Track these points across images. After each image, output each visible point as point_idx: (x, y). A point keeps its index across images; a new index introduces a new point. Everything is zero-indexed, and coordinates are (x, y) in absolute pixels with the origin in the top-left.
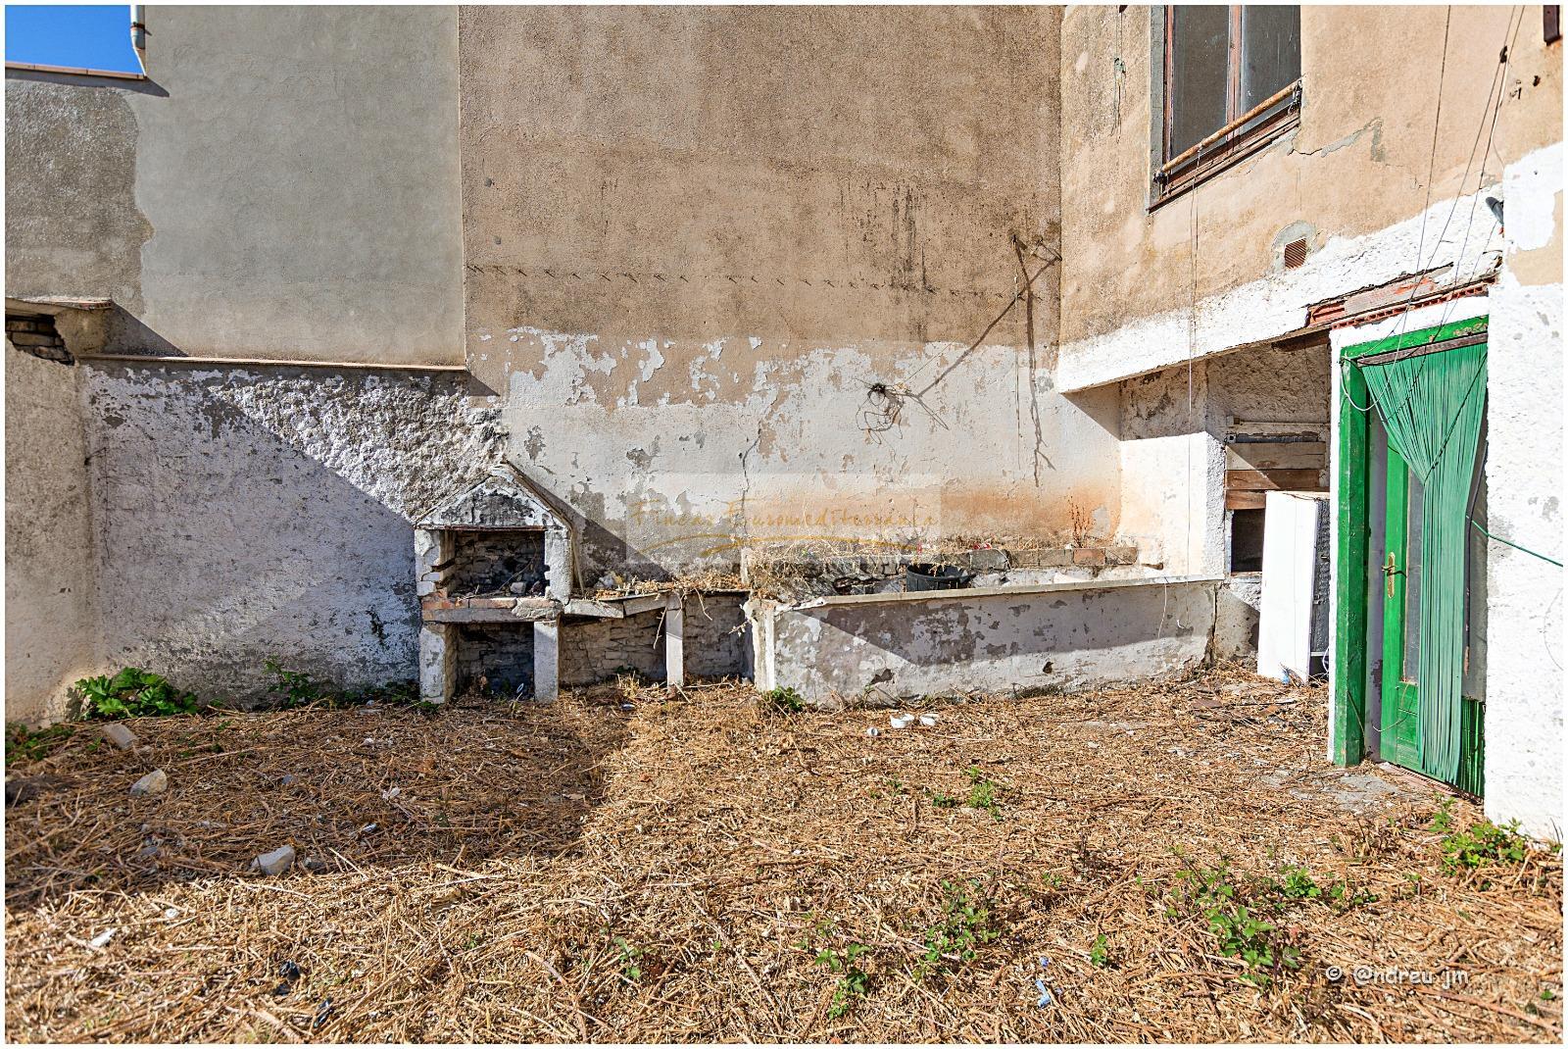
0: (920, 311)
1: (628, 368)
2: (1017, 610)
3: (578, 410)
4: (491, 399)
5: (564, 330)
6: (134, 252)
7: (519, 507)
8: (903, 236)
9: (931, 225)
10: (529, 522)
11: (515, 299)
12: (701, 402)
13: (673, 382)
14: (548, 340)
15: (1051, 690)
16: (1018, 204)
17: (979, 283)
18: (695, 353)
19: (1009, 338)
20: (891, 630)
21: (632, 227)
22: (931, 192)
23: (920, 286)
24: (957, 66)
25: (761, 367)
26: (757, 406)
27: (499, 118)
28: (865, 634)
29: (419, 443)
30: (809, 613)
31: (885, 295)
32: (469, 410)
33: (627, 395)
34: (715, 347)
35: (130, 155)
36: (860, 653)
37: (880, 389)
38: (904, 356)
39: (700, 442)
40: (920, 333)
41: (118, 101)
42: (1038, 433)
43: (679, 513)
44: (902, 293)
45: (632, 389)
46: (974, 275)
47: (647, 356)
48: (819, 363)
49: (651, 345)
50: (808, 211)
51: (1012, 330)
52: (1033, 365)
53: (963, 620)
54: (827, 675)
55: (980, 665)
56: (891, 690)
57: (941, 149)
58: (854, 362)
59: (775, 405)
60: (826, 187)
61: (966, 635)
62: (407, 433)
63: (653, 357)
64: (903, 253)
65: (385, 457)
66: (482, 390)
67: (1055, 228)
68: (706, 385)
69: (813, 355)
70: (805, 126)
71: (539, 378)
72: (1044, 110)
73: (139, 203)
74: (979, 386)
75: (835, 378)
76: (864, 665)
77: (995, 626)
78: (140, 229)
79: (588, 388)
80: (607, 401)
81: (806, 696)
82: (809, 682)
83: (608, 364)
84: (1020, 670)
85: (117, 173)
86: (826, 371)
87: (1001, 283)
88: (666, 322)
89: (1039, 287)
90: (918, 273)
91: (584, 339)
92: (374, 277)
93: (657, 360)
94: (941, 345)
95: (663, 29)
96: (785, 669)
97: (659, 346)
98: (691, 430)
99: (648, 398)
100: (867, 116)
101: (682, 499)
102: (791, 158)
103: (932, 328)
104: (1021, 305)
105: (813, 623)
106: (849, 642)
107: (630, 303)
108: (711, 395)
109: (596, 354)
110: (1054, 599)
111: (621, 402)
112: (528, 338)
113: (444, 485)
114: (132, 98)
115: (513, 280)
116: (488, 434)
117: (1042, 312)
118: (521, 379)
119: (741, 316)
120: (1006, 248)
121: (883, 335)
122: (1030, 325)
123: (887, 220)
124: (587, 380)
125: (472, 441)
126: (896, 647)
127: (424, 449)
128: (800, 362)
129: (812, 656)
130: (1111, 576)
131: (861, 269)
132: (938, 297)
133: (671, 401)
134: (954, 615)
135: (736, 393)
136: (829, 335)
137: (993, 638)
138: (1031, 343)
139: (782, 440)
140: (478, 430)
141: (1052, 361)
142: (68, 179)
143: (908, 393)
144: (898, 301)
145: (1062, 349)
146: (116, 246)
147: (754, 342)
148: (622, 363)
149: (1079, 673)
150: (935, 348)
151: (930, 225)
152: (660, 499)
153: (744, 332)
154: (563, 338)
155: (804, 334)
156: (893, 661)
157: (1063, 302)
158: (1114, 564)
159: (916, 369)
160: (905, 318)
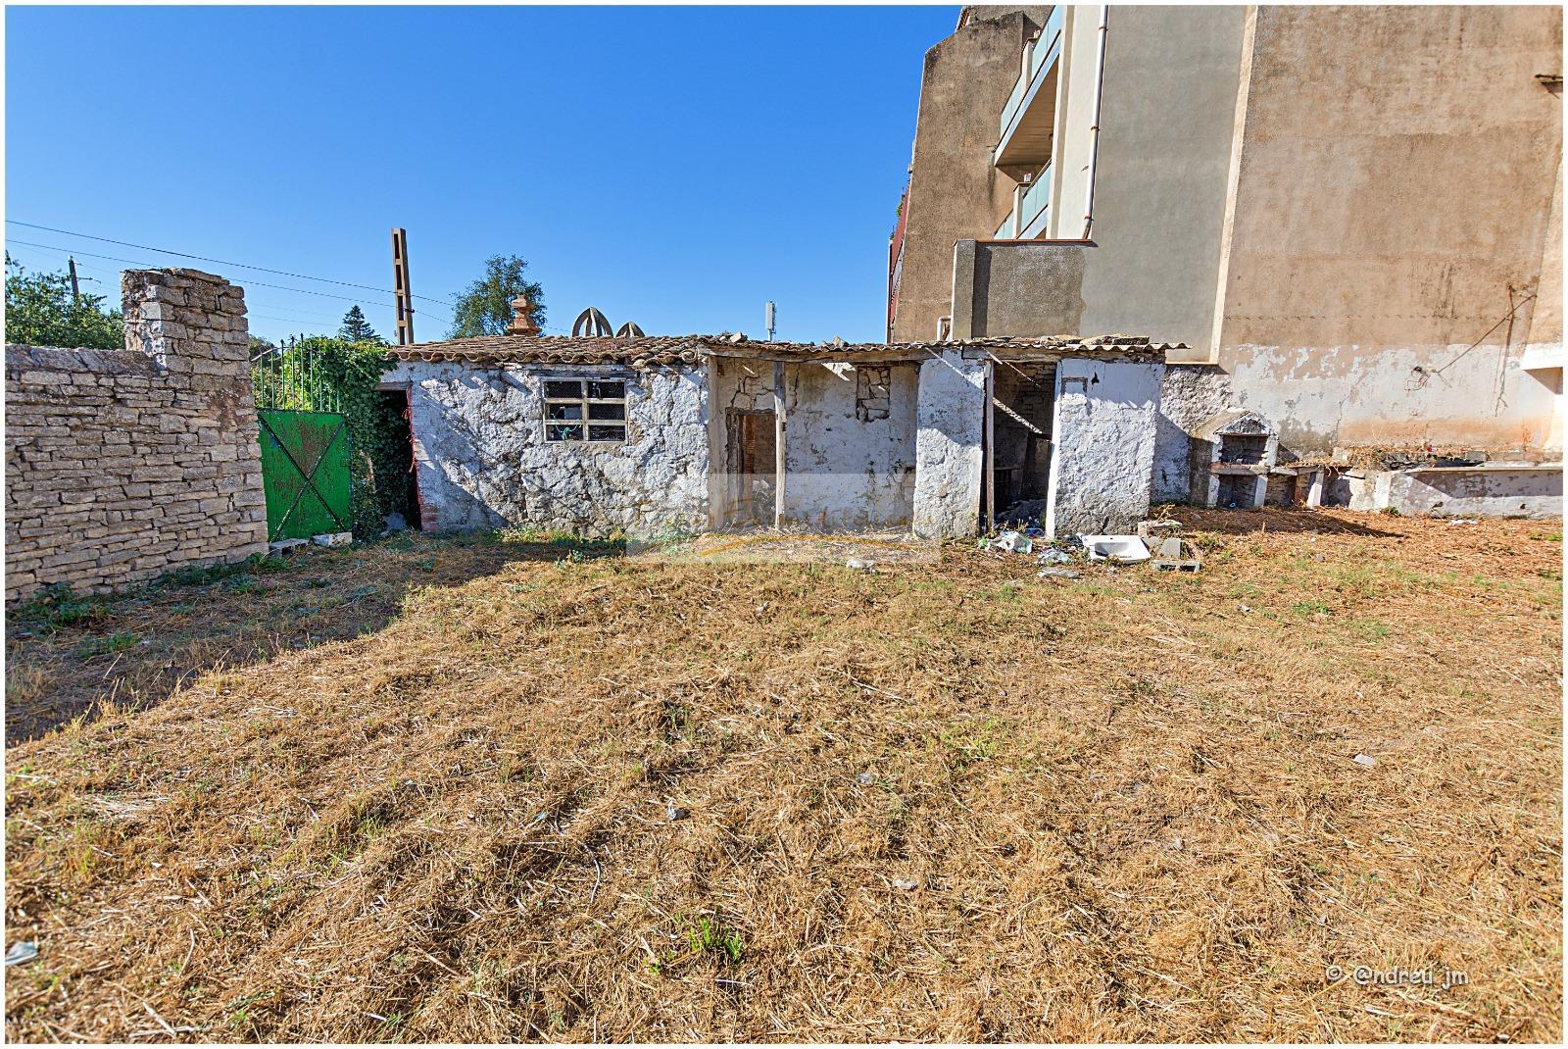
0: (1447, 328)
1: (1291, 362)
2: (1511, 478)
3: (1265, 381)
4: (1226, 376)
5: (1264, 344)
6: (1078, 317)
7: (1260, 425)
8: (1444, 290)
9: (1461, 283)
10: (1263, 432)
11: (1243, 330)
12: (1324, 377)
13: (1312, 368)
14: (1256, 349)
15: (1524, 517)
16: (1515, 268)
17: (1485, 312)
18: (1323, 355)
19: (1497, 341)
20: (1446, 484)
21: (1303, 294)
22: (1464, 266)
23: (1449, 316)
24: (1490, 196)
25: (1357, 359)
26: (1352, 378)
27: (1248, 248)
28: (1433, 486)
29: (1192, 397)
30: (1409, 474)
31: (1429, 321)
32: (1215, 381)
33: (1289, 374)
34: (1335, 351)
35: (1081, 275)
36: (1430, 494)
37: (1418, 369)
38: (1434, 352)
39: (1321, 396)
40: (1445, 340)
41: (1077, 252)
42: (1503, 388)
43: (1306, 429)
44: (1439, 320)
45: (1292, 372)
46: (1481, 308)
47: (1301, 355)
48: (1388, 357)
49: (1303, 350)
50: (1394, 280)
51: (1500, 337)
52: (1507, 355)
53: (1483, 482)
54: (1412, 503)
55: (1489, 500)
56: (1443, 511)
57: (1473, 241)
58: (1407, 356)
59: (1361, 379)
60: (1405, 267)
61: (1483, 489)
62: (1187, 392)
63: (1304, 355)
64: (1443, 299)
65: (1177, 404)
66: (1223, 372)
67: (1536, 280)
68: (1327, 369)
69: (1385, 353)
70: (1398, 237)
71: (1249, 366)
72: (1540, 215)
73: (1082, 297)
74: (1475, 367)
75: (1394, 364)
76: (1430, 499)
77: (1499, 485)
78: (1082, 306)
79: (1271, 371)
80: (1279, 377)
81: (1400, 510)
82: (1404, 505)
83: (1282, 359)
84: (1509, 505)
85: (1075, 282)
86: (1391, 360)
87: (1498, 312)
88: (1312, 339)
89: (1520, 312)
90: (1450, 308)
91: (1272, 348)
92: (1173, 322)
93: (1306, 358)
94: (1456, 346)
95: (1333, 195)
96: (1393, 499)
97: (1308, 351)
98: (1317, 391)
99: (1299, 375)
100: (1434, 228)
101: (1308, 424)
102: (1389, 254)
103: (1453, 337)
104: (1508, 323)
105: (1410, 479)
106: (1425, 488)
107: (1296, 331)
108: (1329, 373)
109: (1277, 356)
110: (1532, 474)
111: (1285, 378)
112: (1247, 348)
113: (1200, 415)
114: (1085, 249)
115: (1244, 322)
116: (1223, 393)
117: (1519, 326)
118: (1242, 368)
119: (1351, 335)
120: (1504, 292)
121: (1424, 342)
122: (1510, 334)
123: (1436, 283)
124: (1271, 368)
125: (1216, 396)
126: (1447, 492)
127: (1194, 400)
128: (1378, 356)
129: (1407, 494)
130: (1544, 466)
131: (1419, 308)
132: (1459, 320)
133: (1310, 377)
134: (1478, 479)
135: (1342, 373)
136: (1395, 342)
137: (1496, 490)
138: (1508, 344)
139: (1362, 396)
140: (1218, 393)
141: (1520, 353)
142: (1057, 287)
143: (1434, 371)
144: (1436, 324)
145: (1529, 347)
146: (1072, 314)
147: (1355, 347)
148: (1289, 359)
149: (1540, 510)
150: (1454, 348)
151: (1459, 283)
152: (1298, 423)
153: (1351, 343)
154: (1263, 348)
155: (1381, 343)
156: (1445, 498)
157: (1534, 320)
158: (1548, 460)
159: (1439, 359)
160: (1438, 334)
